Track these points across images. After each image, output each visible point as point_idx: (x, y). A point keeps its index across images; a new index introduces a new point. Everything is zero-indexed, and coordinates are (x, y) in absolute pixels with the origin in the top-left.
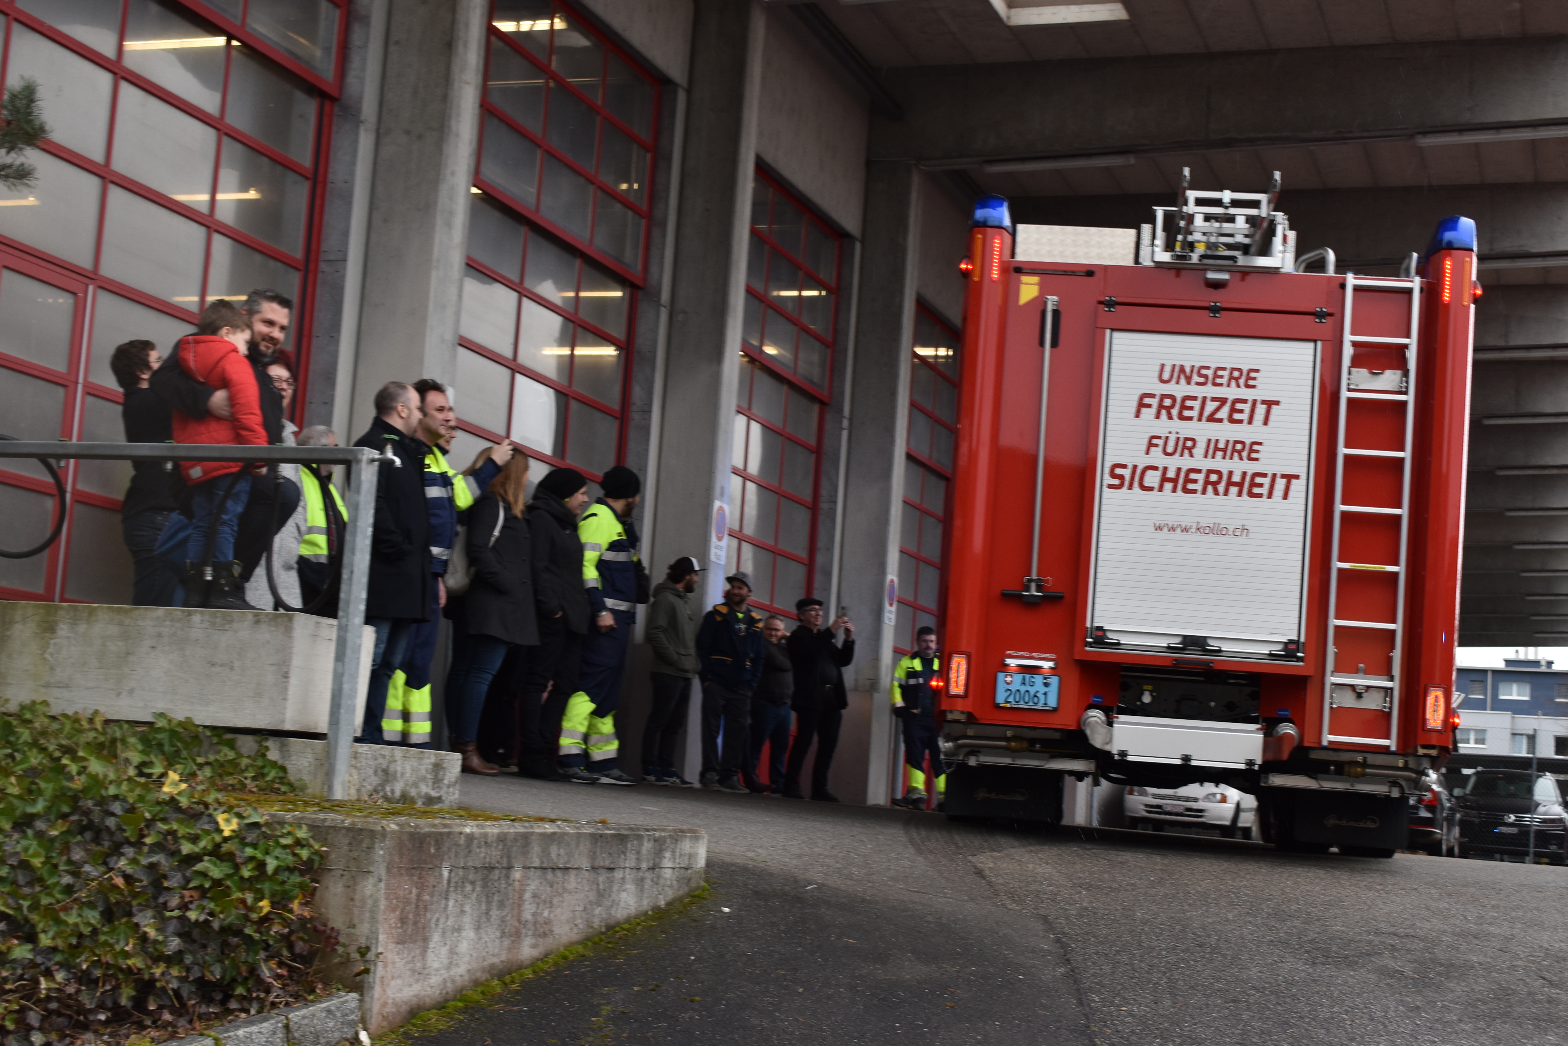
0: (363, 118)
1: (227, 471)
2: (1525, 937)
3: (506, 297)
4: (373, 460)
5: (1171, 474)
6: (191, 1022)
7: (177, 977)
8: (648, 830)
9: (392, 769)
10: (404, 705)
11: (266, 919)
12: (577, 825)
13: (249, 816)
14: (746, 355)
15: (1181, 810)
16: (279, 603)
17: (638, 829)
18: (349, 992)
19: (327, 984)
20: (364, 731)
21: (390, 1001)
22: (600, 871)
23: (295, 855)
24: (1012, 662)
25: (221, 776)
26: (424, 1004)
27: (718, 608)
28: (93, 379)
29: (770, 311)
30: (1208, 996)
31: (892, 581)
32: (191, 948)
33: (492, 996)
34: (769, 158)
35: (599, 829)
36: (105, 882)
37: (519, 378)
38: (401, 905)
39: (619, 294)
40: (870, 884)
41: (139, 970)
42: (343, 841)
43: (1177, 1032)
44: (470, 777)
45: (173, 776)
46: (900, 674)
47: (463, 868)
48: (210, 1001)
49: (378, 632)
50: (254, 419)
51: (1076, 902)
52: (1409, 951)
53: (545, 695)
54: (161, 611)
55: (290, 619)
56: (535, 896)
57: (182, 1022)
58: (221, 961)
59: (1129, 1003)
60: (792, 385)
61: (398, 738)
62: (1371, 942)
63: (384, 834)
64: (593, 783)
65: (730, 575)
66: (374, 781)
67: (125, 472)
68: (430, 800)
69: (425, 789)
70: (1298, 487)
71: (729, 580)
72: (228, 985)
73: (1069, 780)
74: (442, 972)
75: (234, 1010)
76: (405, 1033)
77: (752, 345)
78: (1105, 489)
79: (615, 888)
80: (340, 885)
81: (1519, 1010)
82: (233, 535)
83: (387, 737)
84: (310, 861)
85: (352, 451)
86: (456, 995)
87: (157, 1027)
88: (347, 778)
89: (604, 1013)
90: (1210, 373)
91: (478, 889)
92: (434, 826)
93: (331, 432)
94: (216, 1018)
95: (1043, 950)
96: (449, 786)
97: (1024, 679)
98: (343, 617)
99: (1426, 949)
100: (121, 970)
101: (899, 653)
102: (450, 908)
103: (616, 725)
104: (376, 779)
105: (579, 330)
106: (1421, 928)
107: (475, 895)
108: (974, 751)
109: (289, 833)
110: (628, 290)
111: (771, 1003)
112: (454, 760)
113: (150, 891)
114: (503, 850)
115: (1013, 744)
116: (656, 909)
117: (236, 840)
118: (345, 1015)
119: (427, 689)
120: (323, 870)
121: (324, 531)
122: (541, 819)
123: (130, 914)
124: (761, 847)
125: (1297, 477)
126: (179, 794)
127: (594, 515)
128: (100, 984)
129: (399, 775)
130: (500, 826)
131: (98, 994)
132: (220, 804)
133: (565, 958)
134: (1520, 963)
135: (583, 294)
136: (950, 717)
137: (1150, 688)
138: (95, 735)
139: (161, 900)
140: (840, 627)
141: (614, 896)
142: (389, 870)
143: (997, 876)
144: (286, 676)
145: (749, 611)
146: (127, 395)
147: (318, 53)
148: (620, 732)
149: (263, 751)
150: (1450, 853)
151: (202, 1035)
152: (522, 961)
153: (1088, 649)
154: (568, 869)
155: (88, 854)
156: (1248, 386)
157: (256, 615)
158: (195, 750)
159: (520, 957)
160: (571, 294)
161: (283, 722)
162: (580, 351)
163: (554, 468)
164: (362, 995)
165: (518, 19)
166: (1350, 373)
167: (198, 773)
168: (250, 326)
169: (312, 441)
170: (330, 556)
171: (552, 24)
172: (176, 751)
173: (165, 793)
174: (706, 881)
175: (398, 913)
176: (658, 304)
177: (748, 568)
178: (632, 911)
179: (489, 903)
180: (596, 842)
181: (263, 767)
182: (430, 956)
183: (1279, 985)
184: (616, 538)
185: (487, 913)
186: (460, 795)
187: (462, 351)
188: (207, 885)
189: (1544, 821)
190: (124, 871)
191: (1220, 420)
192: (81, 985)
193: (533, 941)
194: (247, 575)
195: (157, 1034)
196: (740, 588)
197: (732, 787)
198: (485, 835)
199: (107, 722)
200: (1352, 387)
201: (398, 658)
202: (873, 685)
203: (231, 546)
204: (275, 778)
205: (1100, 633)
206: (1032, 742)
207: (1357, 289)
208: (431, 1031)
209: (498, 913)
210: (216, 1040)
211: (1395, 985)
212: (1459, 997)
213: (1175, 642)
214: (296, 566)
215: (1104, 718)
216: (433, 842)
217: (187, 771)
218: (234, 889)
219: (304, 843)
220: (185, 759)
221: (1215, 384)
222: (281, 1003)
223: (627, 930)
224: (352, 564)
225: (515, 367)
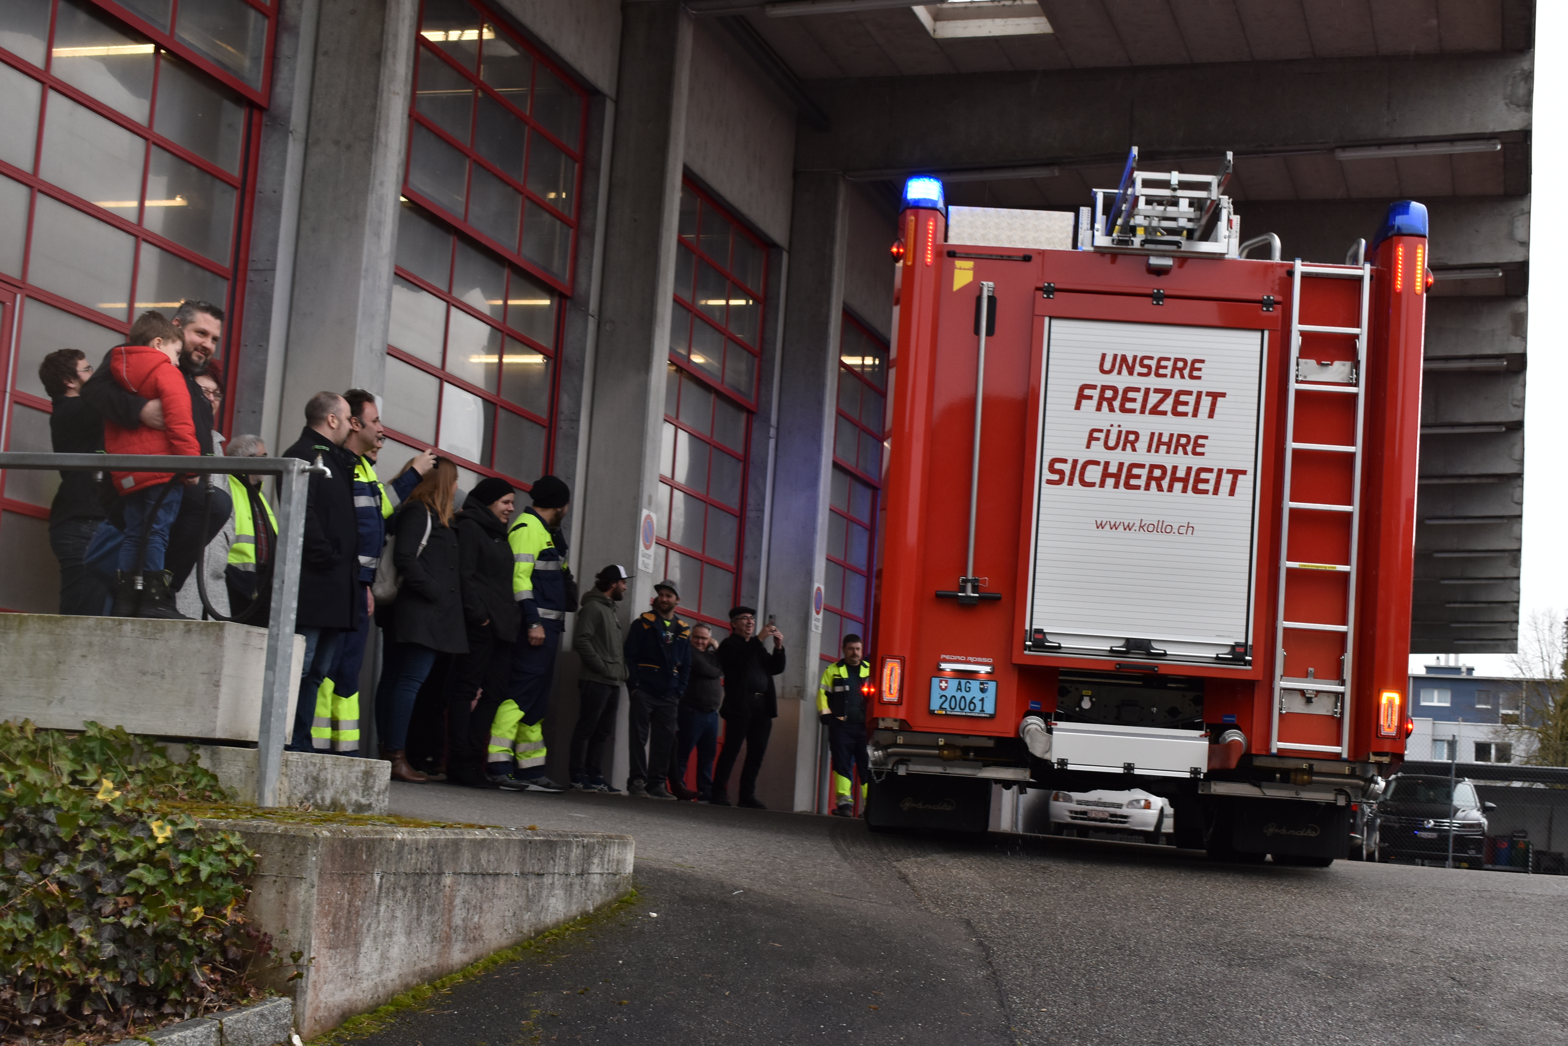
0: (291, 128)
1: (160, 481)
2: (1436, 939)
3: (435, 307)
4: (304, 471)
5: (1113, 469)
6: (125, 1026)
7: (112, 982)
8: (576, 837)
9: (322, 777)
10: (332, 713)
11: (200, 924)
12: (507, 832)
13: (183, 823)
14: (672, 363)
15: (1106, 816)
16: (208, 611)
17: (567, 836)
18: (282, 996)
19: (260, 989)
20: (293, 739)
21: (322, 1005)
22: (529, 877)
23: (228, 861)
24: (947, 667)
25: (152, 784)
26: (356, 1008)
27: (645, 616)
28: (21, 388)
29: (698, 320)
30: (1126, 998)
31: (819, 589)
32: (126, 954)
33: (423, 1000)
34: (696, 168)
35: (528, 836)
36: (40, 889)
37: (446, 386)
38: (333, 910)
39: (547, 302)
40: (796, 890)
41: (74, 975)
42: (276, 847)
43: (1095, 1032)
44: (399, 785)
45: (107, 784)
46: (826, 681)
47: (395, 874)
48: (144, 1006)
49: (307, 641)
50: (187, 429)
51: (998, 906)
52: (1322, 953)
53: (474, 703)
54: (91, 620)
55: (222, 628)
56: (465, 901)
57: (117, 1027)
58: (156, 967)
59: (1048, 1005)
60: (719, 394)
61: (327, 746)
62: (1286, 944)
63: (316, 840)
64: (521, 790)
65: (658, 583)
66: (305, 788)
67: (54, 480)
68: (360, 808)
69: (354, 796)
70: (1245, 483)
71: (658, 588)
72: (162, 990)
73: (995, 787)
74: (374, 976)
75: (168, 1015)
76: (336, 1036)
77: (679, 353)
78: (1044, 484)
79: (545, 893)
80: (274, 891)
81: (1429, 1009)
82: (164, 545)
83: (316, 745)
84: (243, 867)
85: (283, 461)
86: (387, 1000)
87: (91, 1032)
88: (278, 785)
89: (534, 1016)
90: (1153, 363)
91: (409, 894)
92: (366, 832)
93: (259, 440)
94: (150, 1023)
95: (965, 953)
96: (379, 794)
97: (960, 684)
98: (273, 626)
99: (1340, 951)
100: (56, 975)
101: (825, 660)
102: (381, 914)
103: (543, 733)
104: (307, 786)
105: (507, 339)
106: (1335, 931)
107: (406, 900)
108: (903, 760)
109: (222, 840)
110: (556, 300)
111: (699, 1006)
112: (384, 767)
113: (84, 898)
114: (434, 856)
115: (946, 752)
116: (585, 915)
117: (171, 847)
118: (277, 1019)
119: (355, 697)
120: (256, 876)
121: (253, 539)
122: (472, 826)
123: (65, 920)
124: (689, 853)
125: (1244, 472)
126: (113, 801)
127: (524, 525)
128: (36, 990)
129: (329, 782)
130: (431, 832)
131: (33, 1000)
132: (153, 811)
133: (495, 963)
134: (1431, 964)
135: (511, 302)
136: (882, 725)
137: (1090, 693)
138: (26, 744)
139: (95, 907)
140: (768, 635)
141: (543, 901)
142: (321, 876)
143: (920, 881)
144: (217, 685)
145: (676, 619)
146: (54, 403)
147: (247, 63)
148: (548, 740)
149: (194, 759)
150: (1370, 858)
151: (136, 1039)
152: (452, 966)
153: (1026, 652)
154: (498, 874)
155: (22, 862)
156: (1191, 377)
157: (186, 624)
158: (126, 758)
159: (450, 962)
160: (500, 302)
161: (214, 730)
162: (508, 359)
163: (485, 478)
164: (295, 999)
165: (446, 30)
166: (1298, 365)
167: (129, 781)
168: (181, 337)
169: (240, 451)
170: (258, 564)
171: (481, 34)
172: (107, 760)
173: (98, 801)
174: (634, 887)
175: (330, 918)
176: (586, 313)
177: (675, 576)
178: (561, 917)
179: (420, 908)
180: (525, 849)
181: (194, 775)
182: (362, 960)
183: (1196, 986)
184: (546, 547)
185: (418, 919)
186: (389, 802)
187: (389, 359)
188: (141, 892)
189: (1463, 826)
190: (59, 878)
191: (1164, 413)
192: (16, 990)
193: (464, 946)
194: (178, 584)
195: (92, 1038)
196: (668, 596)
197: (660, 794)
198: (417, 841)
199: (38, 730)
200: (1300, 378)
201: (326, 667)
202: (801, 692)
203: (163, 556)
204: (206, 786)
205: (1040, 636)
206: (966, 750)
207: (1305, 277)
208: (363, 1035)
209: (429, 918)
210: (150, 1043)
211: (1309, 986)
212: (1370, 998)
213: (1118, 645)
214: (224, 575)
215: (1043, 725)
216: (364, 849)
217: (118, 779)
218: (168, 896)
219: (238, 850)
220: (117, 767)
221: (1158, 375)
222: (215, 1007)
223: (556, 935)
224: (283, 574)
225: (443, 376)
